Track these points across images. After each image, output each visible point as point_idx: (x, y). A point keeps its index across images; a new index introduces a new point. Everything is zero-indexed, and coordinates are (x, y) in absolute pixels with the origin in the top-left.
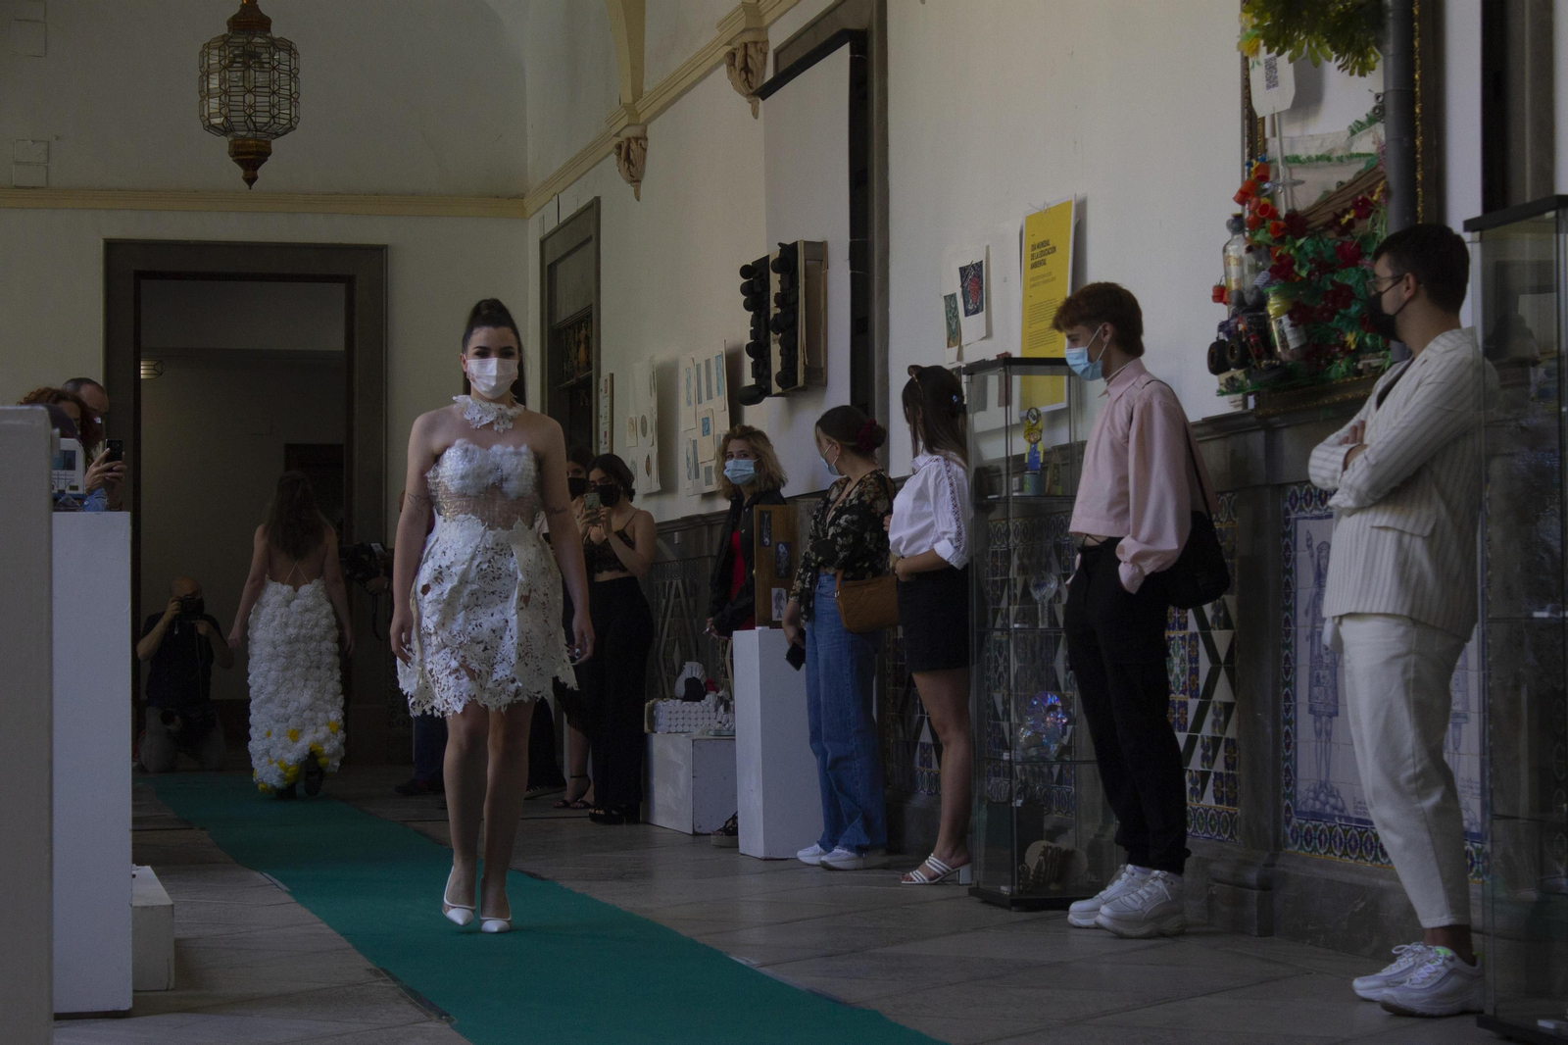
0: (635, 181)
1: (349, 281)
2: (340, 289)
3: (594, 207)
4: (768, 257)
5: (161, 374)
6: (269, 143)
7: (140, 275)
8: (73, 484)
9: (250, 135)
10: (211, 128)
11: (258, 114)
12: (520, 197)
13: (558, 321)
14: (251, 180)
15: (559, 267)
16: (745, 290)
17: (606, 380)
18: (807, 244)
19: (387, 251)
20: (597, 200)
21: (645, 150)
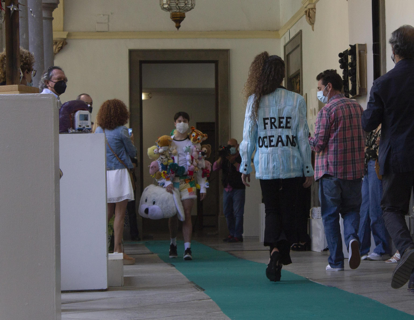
0: (312, 24)
1: (216, 62)
2: (213, 65)
3: (300, 33)
4: (348, 50)
5: (151, 98)
6: (184, 14)
7: (141, 62)
8: (87, 125)
9: (178, 11)
10: (164, 9)
11: (181, 3)
12: (277, 30)
13: (291, 75)
14: (178, 27)
15: (291, 56)
16: (341, 61)
17: (304, 96)
18: (359, 45)
19: (229, 52)
20: (301, 31)
21: (315, 13)
